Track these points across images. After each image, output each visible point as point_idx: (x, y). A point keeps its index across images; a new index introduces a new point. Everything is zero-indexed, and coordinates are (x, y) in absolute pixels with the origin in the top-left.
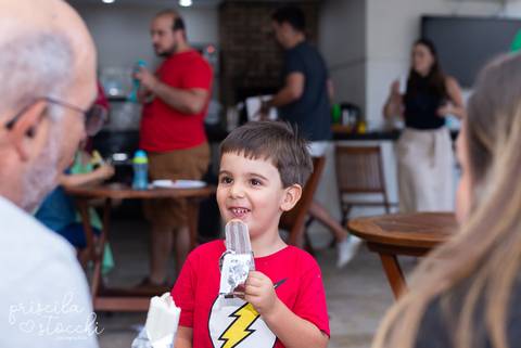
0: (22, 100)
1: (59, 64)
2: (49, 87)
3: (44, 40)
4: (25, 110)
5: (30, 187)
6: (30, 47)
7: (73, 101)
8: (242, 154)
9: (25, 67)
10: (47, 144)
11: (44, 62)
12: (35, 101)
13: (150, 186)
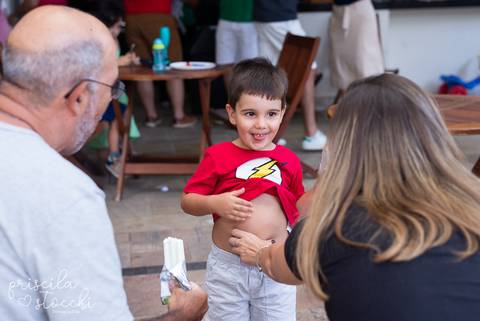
0: (74, 81)
1: (94, 59)
2: (89, 73)
3: (86, 45)
4: (76, 87)
5: (79, 132)
6: (77, 51)
7: (103, 80)
8: (265, 97)
9: (75, 62)
10: (89, 106)
11: (86, 58)
12: (82, 81)
13: (168, 68)
